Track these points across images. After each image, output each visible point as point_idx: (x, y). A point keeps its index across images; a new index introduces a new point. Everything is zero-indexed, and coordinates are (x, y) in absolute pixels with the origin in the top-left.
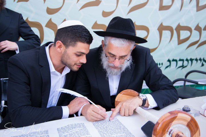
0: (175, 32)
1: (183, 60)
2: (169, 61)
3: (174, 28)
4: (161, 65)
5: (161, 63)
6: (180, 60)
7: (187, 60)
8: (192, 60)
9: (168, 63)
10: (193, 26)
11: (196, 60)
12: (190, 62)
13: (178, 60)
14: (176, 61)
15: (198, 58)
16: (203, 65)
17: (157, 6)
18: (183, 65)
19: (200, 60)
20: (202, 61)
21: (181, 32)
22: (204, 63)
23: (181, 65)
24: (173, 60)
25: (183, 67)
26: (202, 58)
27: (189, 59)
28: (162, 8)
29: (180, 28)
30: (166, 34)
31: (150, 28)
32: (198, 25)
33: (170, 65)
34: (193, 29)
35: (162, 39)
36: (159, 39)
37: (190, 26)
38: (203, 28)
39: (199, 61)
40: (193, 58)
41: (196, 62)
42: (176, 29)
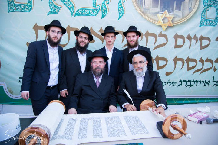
0: (185, 62)
1: (191, 81)
2: (181, 81)
3: (185, 60)
4: (175, 84)
5: (175, 82)
6: (189, 81)
7: (193, 81)
8: (197, 81)
9: (180, 83)
10: (198, 59)
11: (200, 81)
12: (195, 83)
13: (187, 81)
14: (186, 81)
15: (202, 81)
16: (205, 85)
17: (173, 45)
18: (190, 85)
19: (203, 81)
20: (205, 82)
21: (190, 62)
22: (206, 84)
23: (189, 84)
24: (184, 81)
25: (190, 86)
26: (204, 81)
27: (195, 80)
28: (177, 47)
29: (188, 60)
30: (179, 63)
31: (168, 60)
32: (201, 58)
33: (181, 84)
34: (198, 61)
35: (176, 67)
36: (174, 67)
37: (196, 59)
38: (204, 61)
39: (202, 83)
40: (197, 80)
41: (200, 83)
42: (186, 61)
